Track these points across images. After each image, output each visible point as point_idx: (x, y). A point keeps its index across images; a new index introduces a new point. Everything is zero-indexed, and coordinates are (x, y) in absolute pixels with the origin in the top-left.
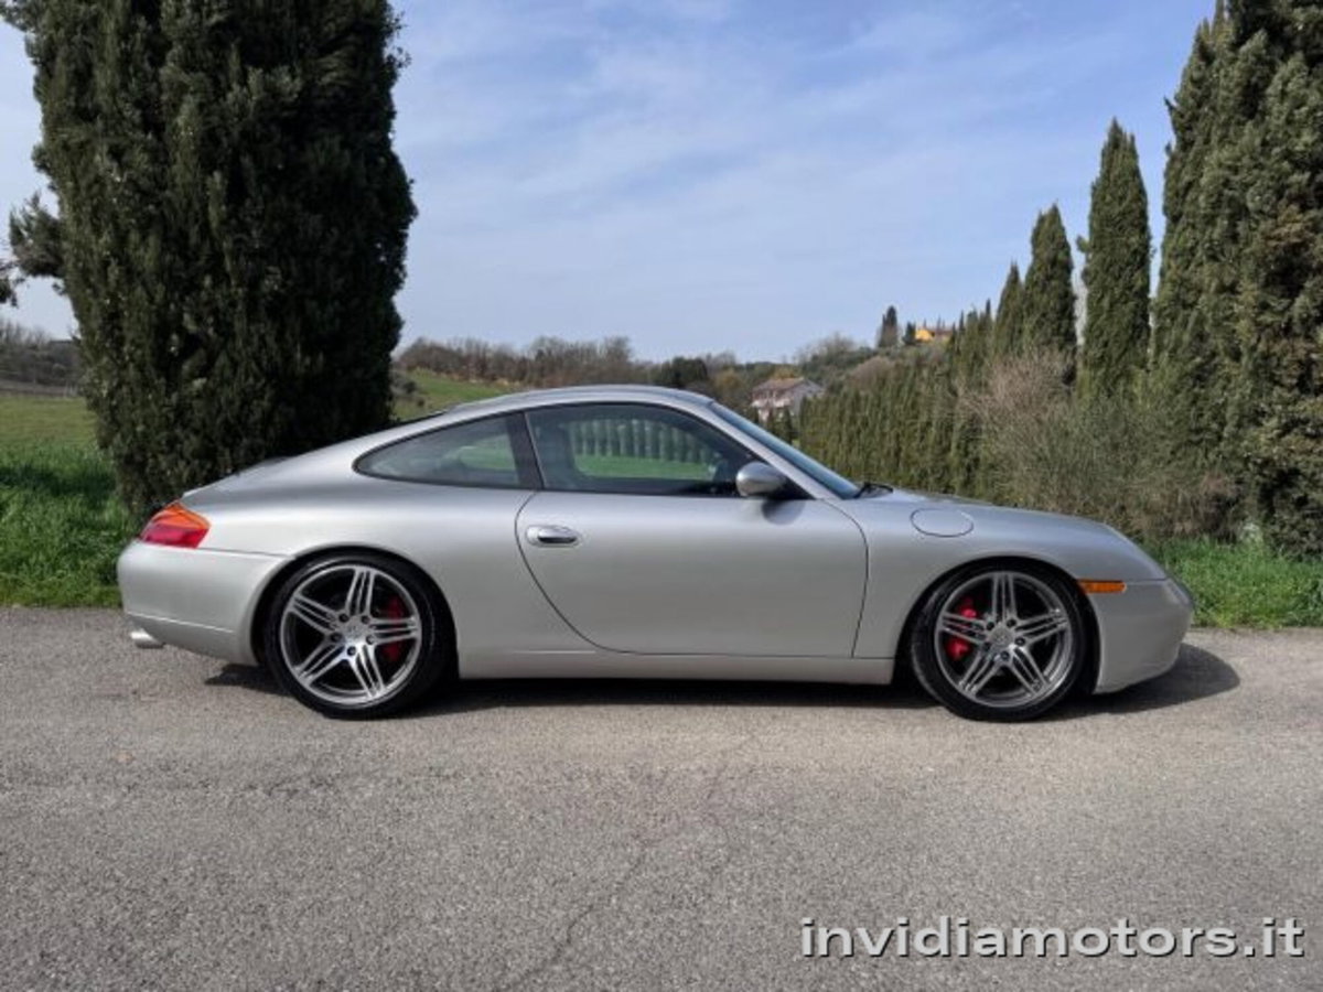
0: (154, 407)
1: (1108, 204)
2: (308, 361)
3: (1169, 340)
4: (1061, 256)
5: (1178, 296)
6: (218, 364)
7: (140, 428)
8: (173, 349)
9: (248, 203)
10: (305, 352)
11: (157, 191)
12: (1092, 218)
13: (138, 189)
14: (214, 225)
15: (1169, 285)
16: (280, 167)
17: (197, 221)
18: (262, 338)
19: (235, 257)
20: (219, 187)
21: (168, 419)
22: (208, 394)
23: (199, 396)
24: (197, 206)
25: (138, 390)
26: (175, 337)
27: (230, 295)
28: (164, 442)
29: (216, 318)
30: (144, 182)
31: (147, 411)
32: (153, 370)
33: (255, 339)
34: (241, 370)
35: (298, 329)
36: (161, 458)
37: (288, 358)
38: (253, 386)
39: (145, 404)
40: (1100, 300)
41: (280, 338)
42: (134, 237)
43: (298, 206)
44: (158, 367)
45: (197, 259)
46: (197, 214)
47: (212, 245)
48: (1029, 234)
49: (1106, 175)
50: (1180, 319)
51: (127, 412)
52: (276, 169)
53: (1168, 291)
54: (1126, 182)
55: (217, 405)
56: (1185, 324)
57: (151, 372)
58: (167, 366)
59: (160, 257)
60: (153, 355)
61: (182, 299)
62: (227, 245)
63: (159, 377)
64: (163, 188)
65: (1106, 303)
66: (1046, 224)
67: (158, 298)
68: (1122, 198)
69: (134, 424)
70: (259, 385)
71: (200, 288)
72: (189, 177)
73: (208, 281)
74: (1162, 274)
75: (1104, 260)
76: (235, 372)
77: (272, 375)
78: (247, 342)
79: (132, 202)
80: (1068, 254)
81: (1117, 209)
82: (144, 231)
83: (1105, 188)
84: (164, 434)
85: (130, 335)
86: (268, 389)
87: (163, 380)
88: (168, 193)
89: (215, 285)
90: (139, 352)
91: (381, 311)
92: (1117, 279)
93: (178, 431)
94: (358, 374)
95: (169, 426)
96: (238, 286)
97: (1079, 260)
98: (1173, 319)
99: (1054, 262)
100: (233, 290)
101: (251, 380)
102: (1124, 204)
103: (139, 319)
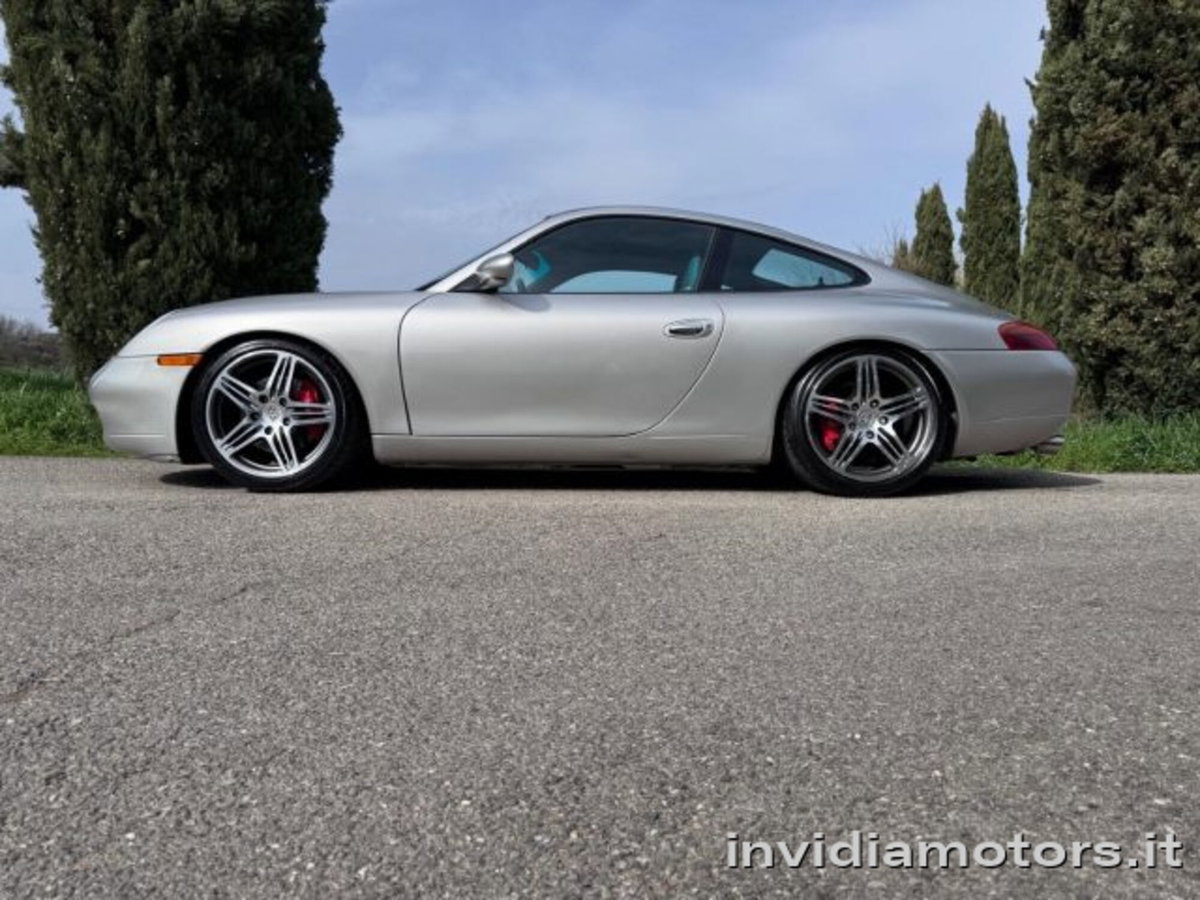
0: (102, 286)
1: (982, 177)
2: (243, 249)
3: (1034, 291)
4: (942, 228)
5: (1041, 252)
6: (161, 247)
7: (90, 306)
8: (120, 232)
9: (189, 105)
10: (241, 240)
11: (107, 92)
12: (968, 191)
13: (89, 88)
14: (160, 122)
15: (1033, 243)
16: (219, 76)
17: (142, 119)
18: (203, 226)
19: (179, 154)
20: (167, 90)
21: (115, 296)
22: (152, 274)
23: (143, 275)
24: (143, 105)
25: (88, 270)
26: (122, 221)
27: (173, 186)
28: (111, 318)
29: (160, 208)
30: (96, 83)
31: (96, 290)
32: (103, 255)
33: (196, 226)
34: (183, 252)
35: (235, 219)
36: (108, 331)
37: (224, 245)
38: (194, 268)
39: (95, 284)
40: (976, 263)
41: (219, 226)
42: (87, 133)
43: (235, 112)
44: (106, 249)
45: (143, 154)
46: (142, 112)
47: (157, 143)
48: (913, 210)
49: (980, 151)
50: (1043, 273)
51: (78, 291)
52: (216, 79)
53: (1033, 248)
54: (998, 158)
55: (160, 284)
56: (1049, 277)
57: (100, 253)
58: (115, 249)
59: (110, 150)
60: (101, 238)
61: (130, 190)
62: (171, 141)
63: (107, 258)
64: (112, 89)
65: (981, 265)
66: (928, 201)
67: (108, 186)
68: (994, 172)
69: (85, 303)
70: (200, 266)
71: (146, 180)
72: (137, 80)
73: (154, 174)
74: (1028, 233)
75: (979, 228)
76: (177, 255)
77: (209, 258)
78: (189, 228)
79: (84, 100)
80: (949, 226)
81: (991, 181)
82: (95, 127)
83: (979, 164)
84: (111, 310)
85: (80, 221)
86: (208, 270)
87: (110, 262)
88: (117, 94)
89: (160, 177)
90: (90, 235)
91: (308, 213)
92: (991, 243)
93: (125, 308)
94: (288, 266)
95: (117, 303)
96: (182, 178)
97: (957, 229)
98: (1037, 274)
99: (936, 234)
100: (176, 182)
101: (192, 262)
102: (997, 176)
103: (90, 206)
